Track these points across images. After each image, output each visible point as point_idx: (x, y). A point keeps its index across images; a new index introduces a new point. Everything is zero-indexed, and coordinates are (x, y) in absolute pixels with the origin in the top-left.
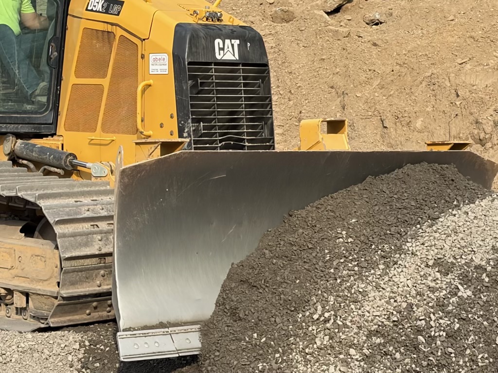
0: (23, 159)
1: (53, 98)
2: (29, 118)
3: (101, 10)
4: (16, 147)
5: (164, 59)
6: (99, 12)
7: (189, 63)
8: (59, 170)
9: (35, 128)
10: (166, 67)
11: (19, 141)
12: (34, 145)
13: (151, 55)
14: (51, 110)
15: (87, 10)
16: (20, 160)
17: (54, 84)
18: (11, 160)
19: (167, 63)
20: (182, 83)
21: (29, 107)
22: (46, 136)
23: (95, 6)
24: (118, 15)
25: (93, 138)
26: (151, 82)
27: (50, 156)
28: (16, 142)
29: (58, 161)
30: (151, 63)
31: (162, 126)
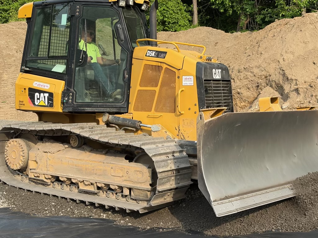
0: (112, 124)
1: (126, 96)
2: (115, 105)
3: (154, 56)
4: (109, 118)
5: (191, 78)
6: (153, 57)
7: (205, 80)
8: (133, 129)
9: (118, 110)
10: (193, 82)
11: (110, 116)
12: (119, 118)
13: (183, 77)
14: (125, 101)
15: (146, 56)
16: (111, 124)
17: (126, 89)
18: (106, 124)
19: (193, 80)
20: (201, 89)
21: (111, 100)
22: (123, 113)
23: (151, 54)
24: (164, 58)
25: (150, 114)
26: (183, 89)
27: (129, 122)
28: (109, 116)
29: (134, 124)
30: (183, 80)
31: (189, 109)
